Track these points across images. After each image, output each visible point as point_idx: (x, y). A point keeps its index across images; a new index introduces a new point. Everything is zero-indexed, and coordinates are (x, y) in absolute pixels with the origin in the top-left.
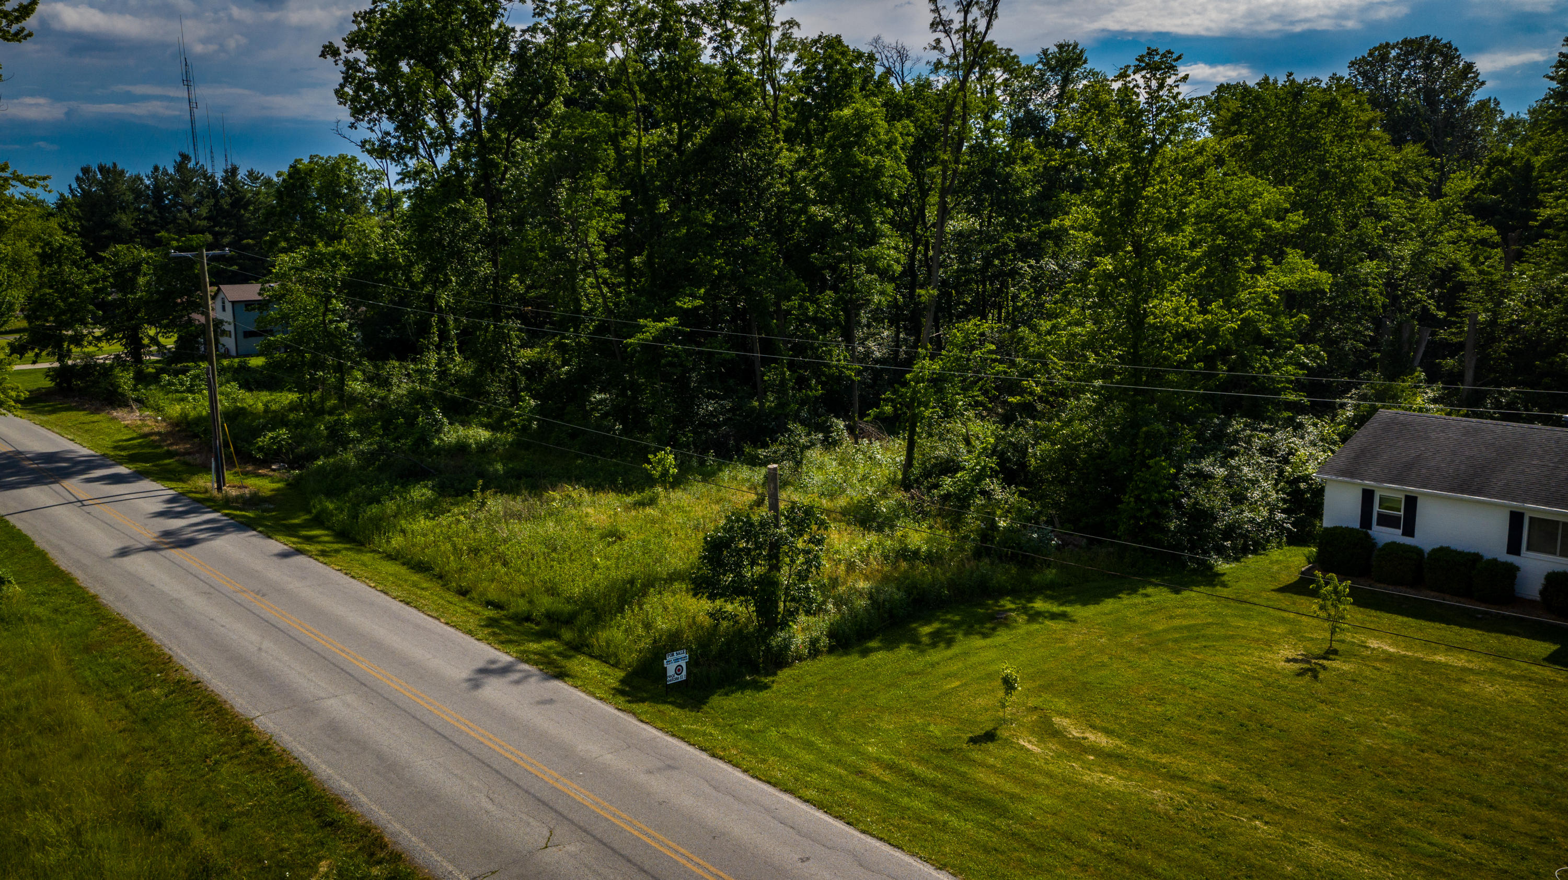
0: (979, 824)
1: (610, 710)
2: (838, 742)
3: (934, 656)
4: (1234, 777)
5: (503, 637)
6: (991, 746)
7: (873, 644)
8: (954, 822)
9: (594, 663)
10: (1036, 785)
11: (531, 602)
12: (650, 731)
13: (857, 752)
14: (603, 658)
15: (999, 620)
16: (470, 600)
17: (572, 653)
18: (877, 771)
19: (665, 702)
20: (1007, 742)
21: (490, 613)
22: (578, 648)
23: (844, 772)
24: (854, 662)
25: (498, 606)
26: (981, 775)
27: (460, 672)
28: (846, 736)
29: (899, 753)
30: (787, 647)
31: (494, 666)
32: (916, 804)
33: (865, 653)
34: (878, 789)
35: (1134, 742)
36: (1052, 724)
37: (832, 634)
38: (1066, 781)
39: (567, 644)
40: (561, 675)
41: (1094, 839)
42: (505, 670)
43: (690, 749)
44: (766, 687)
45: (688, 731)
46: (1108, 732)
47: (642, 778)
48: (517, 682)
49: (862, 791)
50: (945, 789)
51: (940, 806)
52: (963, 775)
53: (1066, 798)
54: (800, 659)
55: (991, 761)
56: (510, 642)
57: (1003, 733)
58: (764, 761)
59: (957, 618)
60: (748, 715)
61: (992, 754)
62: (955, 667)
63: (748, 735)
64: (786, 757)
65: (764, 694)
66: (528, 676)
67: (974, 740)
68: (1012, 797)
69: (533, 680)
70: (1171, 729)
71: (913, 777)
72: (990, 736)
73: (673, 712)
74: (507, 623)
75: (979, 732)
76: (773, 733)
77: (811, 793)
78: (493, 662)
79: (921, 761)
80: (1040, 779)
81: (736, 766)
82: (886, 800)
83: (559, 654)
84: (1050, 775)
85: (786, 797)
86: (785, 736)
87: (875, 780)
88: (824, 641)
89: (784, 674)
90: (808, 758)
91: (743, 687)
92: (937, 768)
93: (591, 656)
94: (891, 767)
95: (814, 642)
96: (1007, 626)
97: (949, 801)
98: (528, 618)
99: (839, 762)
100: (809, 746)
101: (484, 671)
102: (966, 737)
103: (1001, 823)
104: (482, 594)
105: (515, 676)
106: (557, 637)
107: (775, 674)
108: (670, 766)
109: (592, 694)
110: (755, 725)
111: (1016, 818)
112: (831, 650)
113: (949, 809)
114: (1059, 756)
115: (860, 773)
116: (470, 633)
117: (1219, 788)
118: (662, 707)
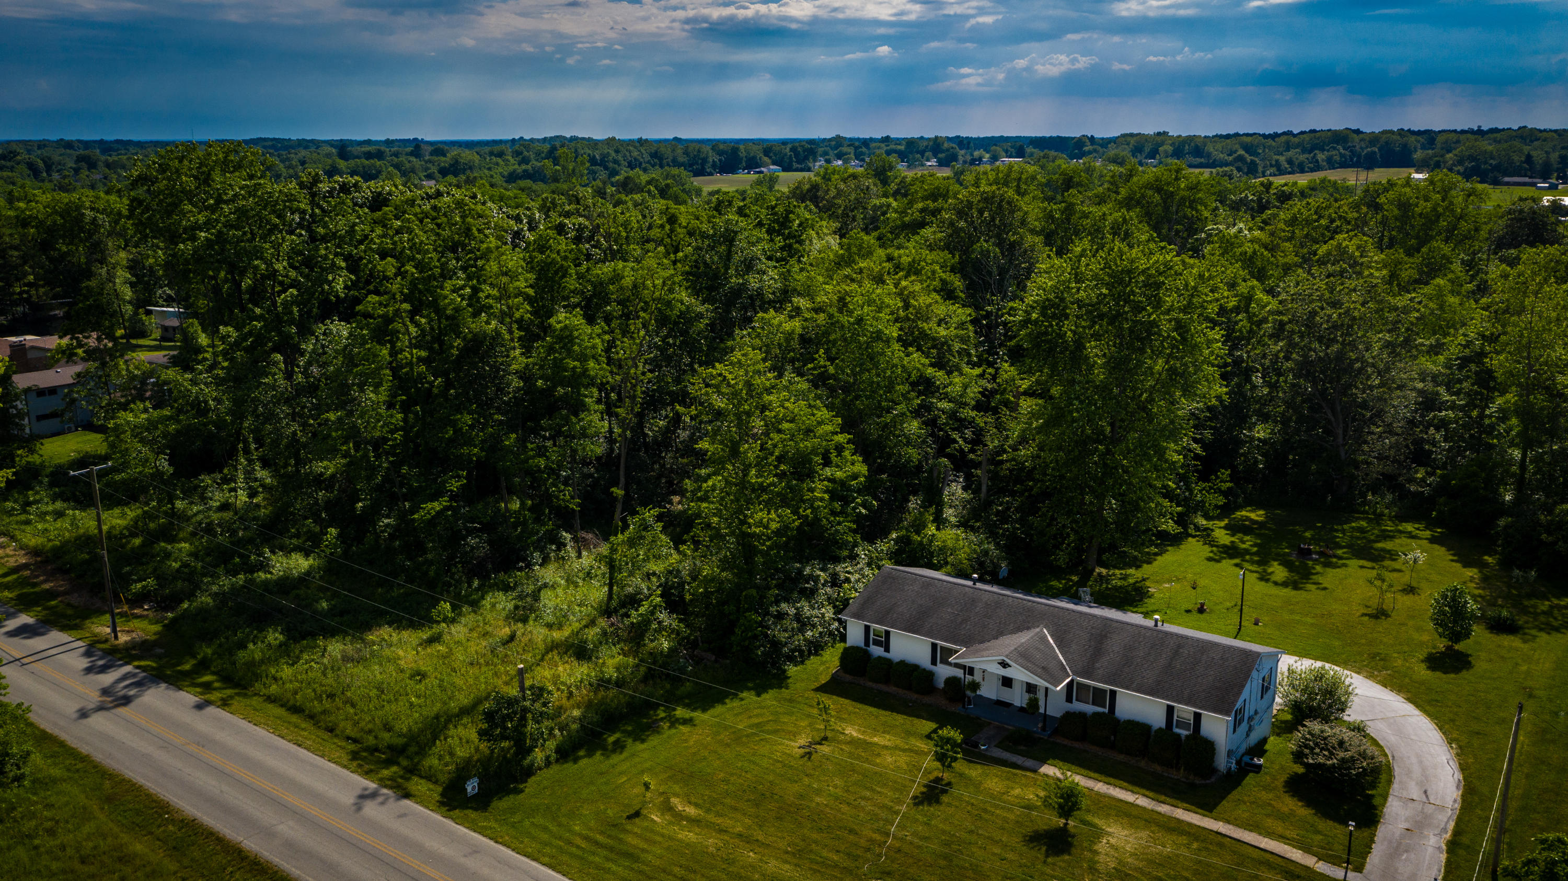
0: (625, 867)
1: (438, 817)
2: (560, 825)
3: (615, 758)
4: (749, 828)
5: (367, 767)
6: (637, 820)
7: (581, 753)
8: (614, 868)
9: (423, 781)
10: (655, 842)
11: (376, 737)
12: (462, 830)
13: (570, 831)
14: (429, 778)
15: (652, 728)
16: (336, 736)
17: (408, 776)
18: (578, 841)
19: (467, 808)
20: (646, 817)
21: (351, 747)
22: (412, 771)
23: (562, 844)
24: (570, 768)
25: (355, 741)
26: (630, 839)
27: (348, 799)
28: (564, 820)
29: (590, 829)
30: (533, 765)
31: (367, 792)
32: (597, 859)
33: (576, 761)
34: (580, 853)
35: (708, 811)
36: (669, 802)
37: (558, 750)
38: (670, 838)
39: (405, 768)
40: (407, 795)
41: (676, 870)
42: (374, 795)
43: (484, 839)
44: (522, 791)
45: (483, 827)
46: (697, 805)
47: (462, 860)
48: (382, 803)
49: (572, 855)
50: (611, 849)
51: (608, 859)
52: (621, 840)
53: (668, 848)
54: (540, 769)
55: (636, 830)
56: (371, 771)
57: (644, 812)
58: (522, 842)
59: (630, 728)
60: (513, 811)
61: (637, 826)
62: (624, 766)
63: (513, 825)
64: (534, 838)
65: (521, 796)
66: (387, 798)
67: (629, 818)
68: (643, 850)
69: (391, 800)
70: (728, 801)
71: (597, 843)
72: (637, 814)
73: (472, 814)
74: (364, 754)
75: (632, 812)
76: (527, 823)
77: (546, 860)
78: (366, 789)
79: (602, 833)
80: (658, 839)
81: (509, 847)
82: (582, 858)
83: (402, 777)
84: (663, 836)
85: (534, 864)
86: (533, 823)
87: (578, 847)
88: (554, 756)
89: (532, 780)
90: (545, 837)
91: (509, 792)
92: (609, 836)
93: (421, 777)
94: (586, 838)
95: (548, 758)
96: (658, 733)
97: (613, 856)
98: (377, 750)
99: (560, 838)
100: (545, 829)
101: (362, 797)
102: (625, 815)
103: (635, 866)
104: (343, 732)
105: (380, 799)
106: (398, 764)
107: (526, 782)
108: (476, 851)
109: (427, 808)
110: (516, 819)
111: (644, 863)
112: (557, 761)
113: (612, 860)
114: (670, 823)
115: (570, 843)
116: (345, 767)
117: (740, 835)
118: (466, 812)
